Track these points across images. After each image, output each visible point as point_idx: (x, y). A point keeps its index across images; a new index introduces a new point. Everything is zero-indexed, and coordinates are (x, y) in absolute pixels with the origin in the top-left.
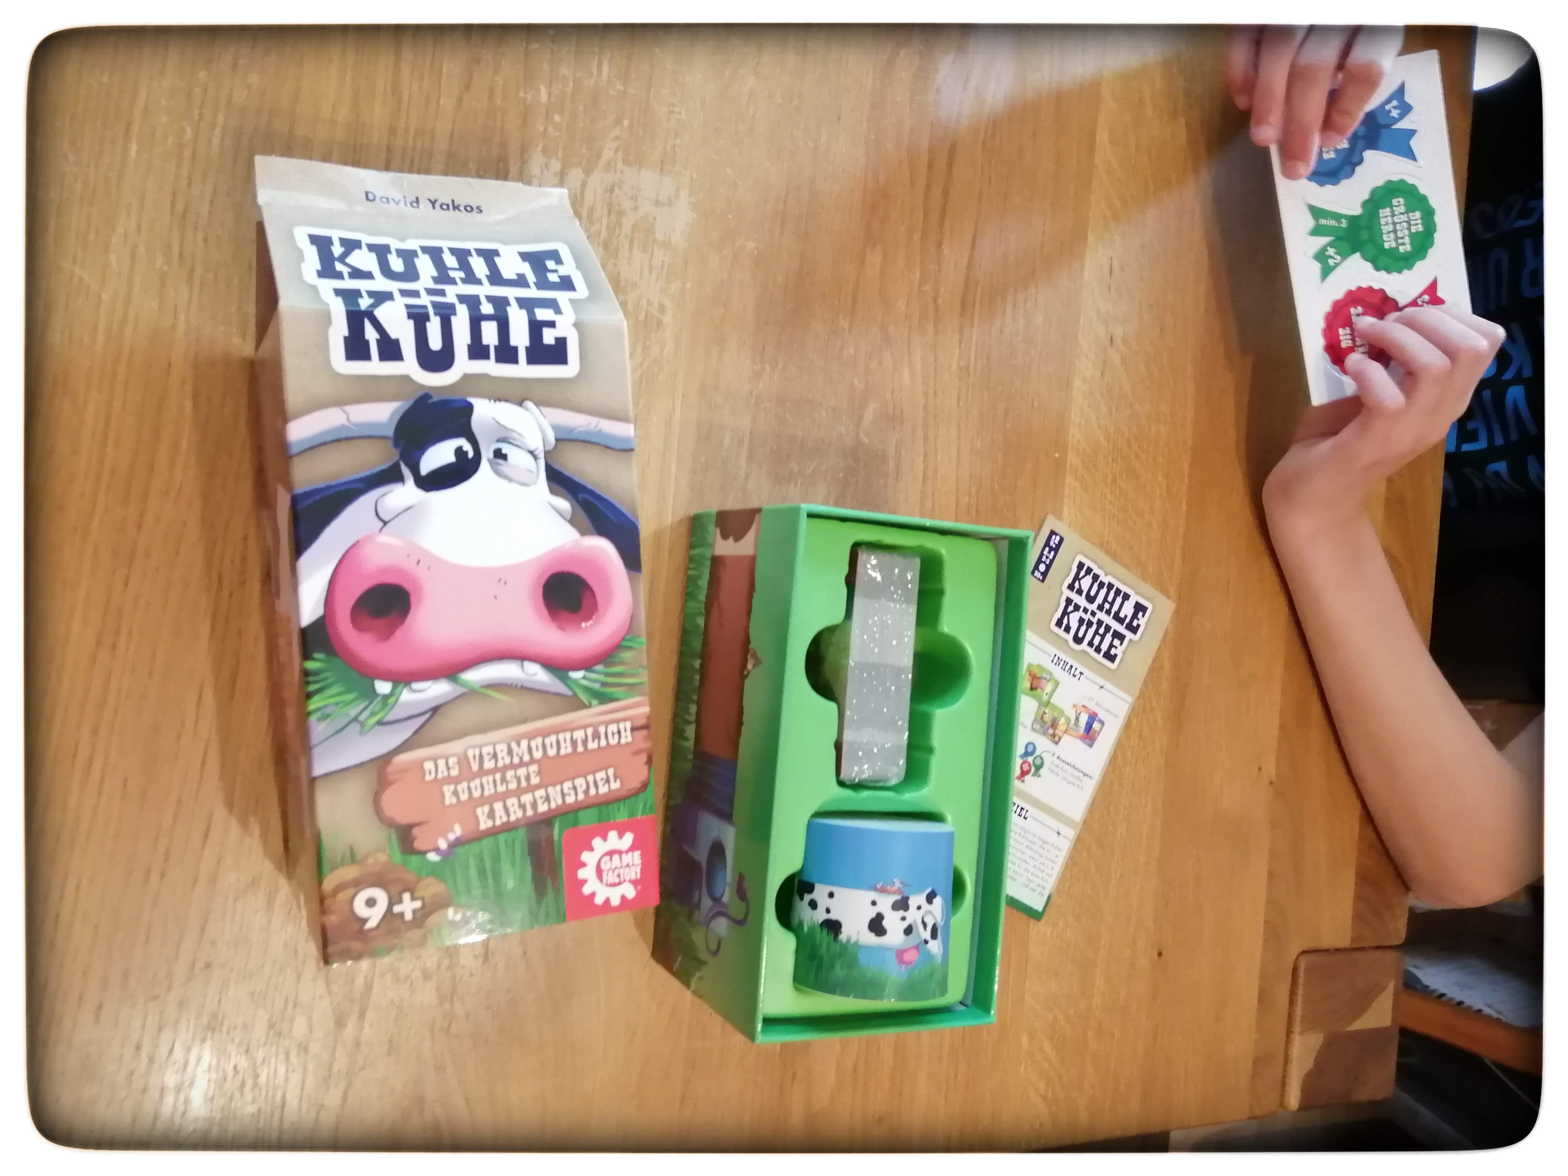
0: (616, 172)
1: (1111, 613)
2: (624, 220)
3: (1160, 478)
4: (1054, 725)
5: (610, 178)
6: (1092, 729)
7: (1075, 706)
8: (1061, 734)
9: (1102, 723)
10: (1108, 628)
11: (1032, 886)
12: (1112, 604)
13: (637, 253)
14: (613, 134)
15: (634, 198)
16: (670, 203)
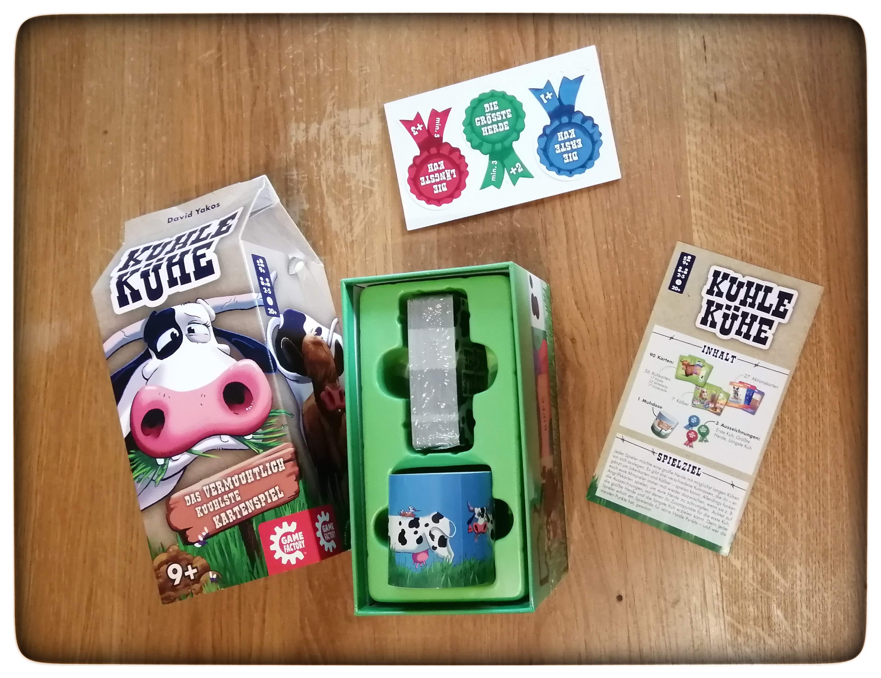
0: (335, 117)
1: (755, 305)
2: (343, 141)
3: (787, 188)
4: (714, 400)
5: (332, 121)
6: (752, 400)
7: (731, 383)
8: (722, 407)
9: (762, 394)
10: (754, 318)
11: (713, 527)
12: (754, 298)
13: (353, 157)
14: (330, 97)
15: (347, 127)
16: (368, 122)
